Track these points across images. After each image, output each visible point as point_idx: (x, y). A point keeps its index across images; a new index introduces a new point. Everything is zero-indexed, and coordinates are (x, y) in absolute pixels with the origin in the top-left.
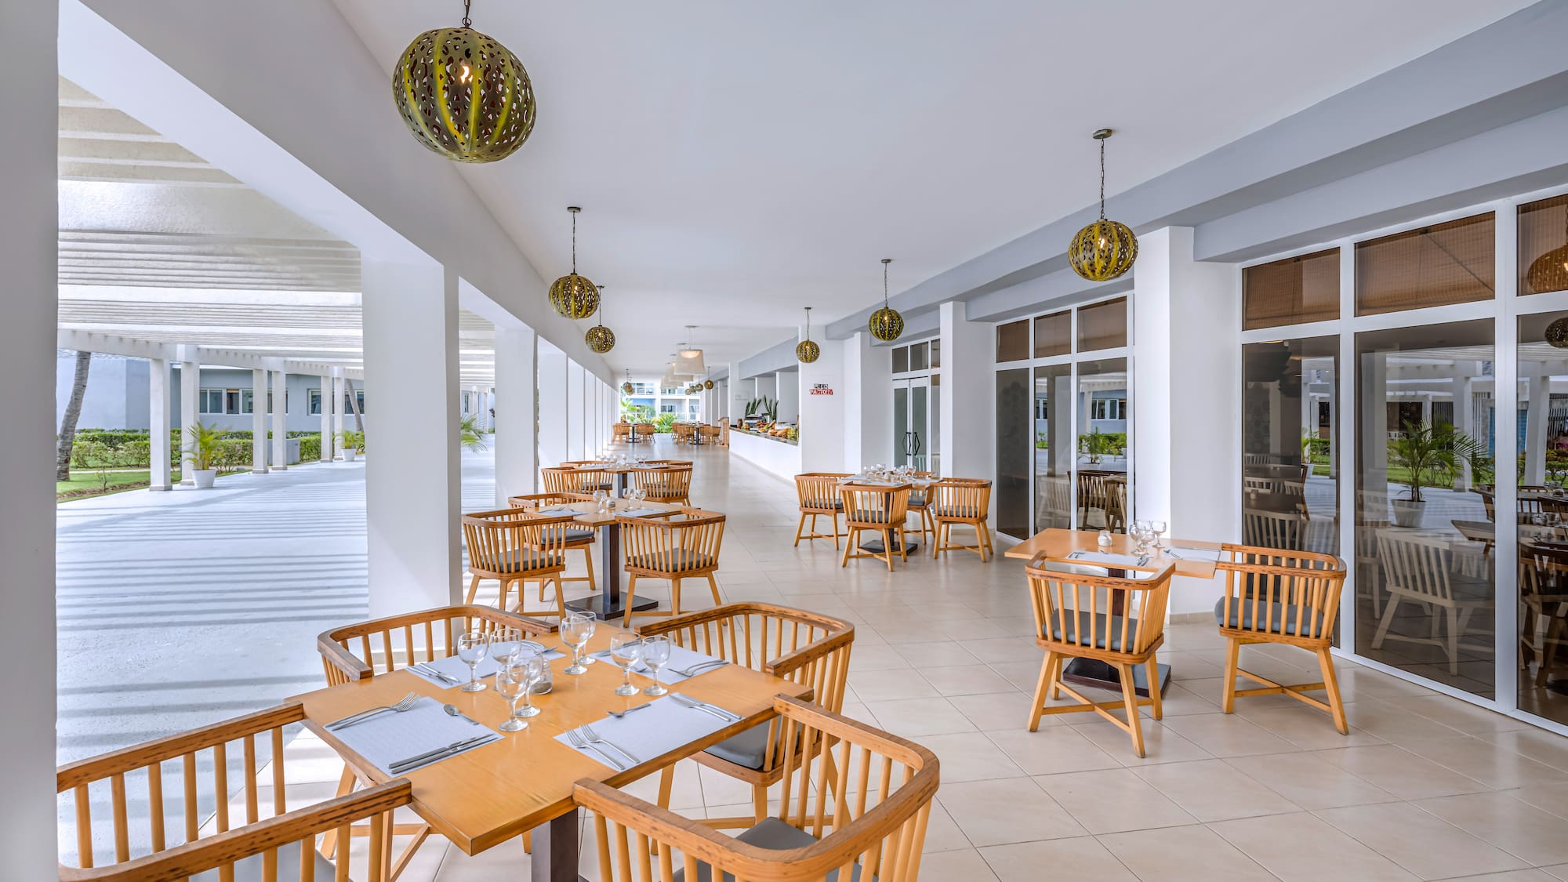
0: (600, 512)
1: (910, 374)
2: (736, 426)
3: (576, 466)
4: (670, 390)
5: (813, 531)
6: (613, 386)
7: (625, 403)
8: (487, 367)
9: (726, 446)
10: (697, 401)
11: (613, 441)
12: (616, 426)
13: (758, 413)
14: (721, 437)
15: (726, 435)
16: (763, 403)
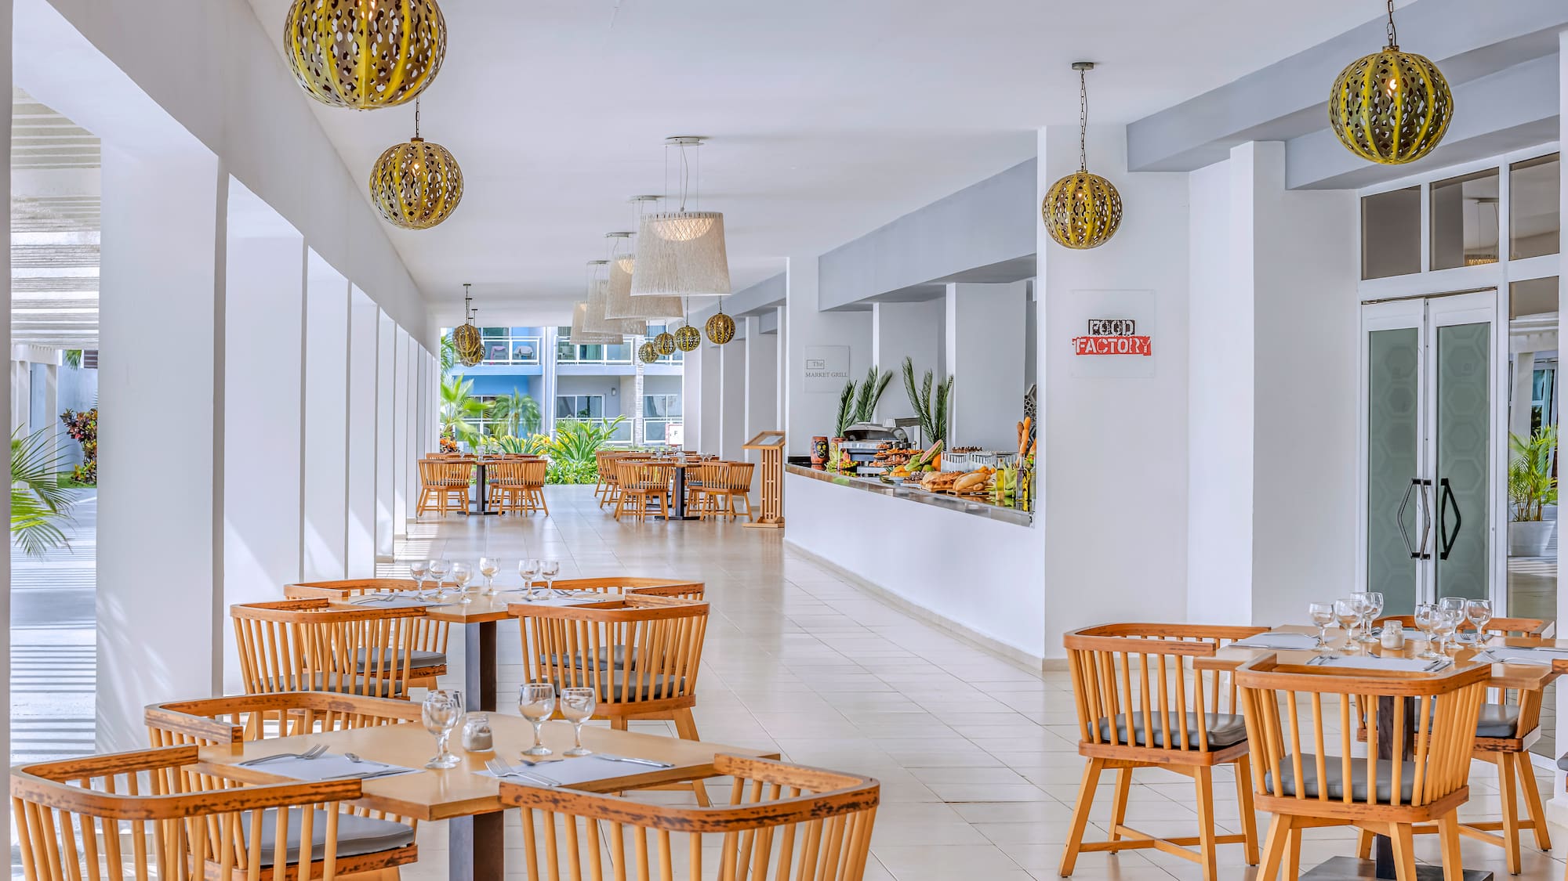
0: (446, 765)
1: (1427, 280)
2: (804, 461)
3: (335, 597)
4: (584, 349)
5: (1120, 823)
6: (423, 337)
7: (453, 390)
8: (80, 284)
9: (770, 524)
10: (674, 382)
11: (421, 508)
12: (428, 463)
13: (884, 416)
14: (755, 497)
15: (775, 491)
16: (899, 386)
